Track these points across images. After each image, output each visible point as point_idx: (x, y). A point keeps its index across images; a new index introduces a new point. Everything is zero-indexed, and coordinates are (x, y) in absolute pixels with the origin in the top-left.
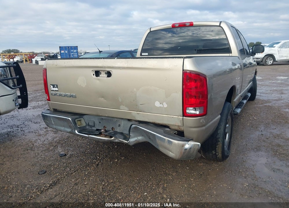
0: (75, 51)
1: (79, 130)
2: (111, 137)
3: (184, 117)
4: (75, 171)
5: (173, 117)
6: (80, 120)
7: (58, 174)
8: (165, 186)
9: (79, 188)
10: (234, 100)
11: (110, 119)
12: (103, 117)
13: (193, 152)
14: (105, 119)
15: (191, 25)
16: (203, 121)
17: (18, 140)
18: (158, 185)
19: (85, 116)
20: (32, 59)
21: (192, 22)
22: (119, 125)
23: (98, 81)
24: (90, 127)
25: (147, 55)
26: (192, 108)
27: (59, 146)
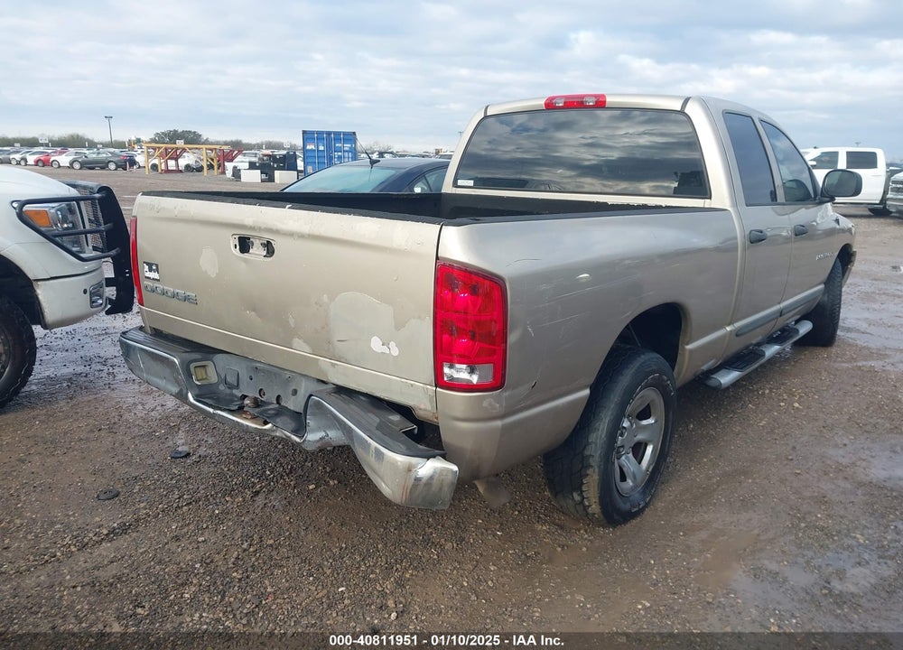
0: (347, 146)
1: (197, 392)
2: (266, 423)
3: (438, 389)
4: (191, 503)
5: (412, 385)
6: (204, 366)
7: (142, 505)
8: (408, 576)
9: (180, 550)
10: (687, 344)
11: (274, 373)
12: (258, 365)
13: (441, 489)
14: (263, 371)
15: (600, 104)
16: (490, 404)
17: (89, 401)
18: (389, 569)
19: (218, 357)
20: (226, 164)
21: (603, 96)
22: (295, 392)
23: (243, 265)
24: (229, 388)
25: (472, 185)
26: (464, 366)
27: (185, 427)
